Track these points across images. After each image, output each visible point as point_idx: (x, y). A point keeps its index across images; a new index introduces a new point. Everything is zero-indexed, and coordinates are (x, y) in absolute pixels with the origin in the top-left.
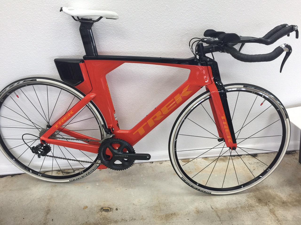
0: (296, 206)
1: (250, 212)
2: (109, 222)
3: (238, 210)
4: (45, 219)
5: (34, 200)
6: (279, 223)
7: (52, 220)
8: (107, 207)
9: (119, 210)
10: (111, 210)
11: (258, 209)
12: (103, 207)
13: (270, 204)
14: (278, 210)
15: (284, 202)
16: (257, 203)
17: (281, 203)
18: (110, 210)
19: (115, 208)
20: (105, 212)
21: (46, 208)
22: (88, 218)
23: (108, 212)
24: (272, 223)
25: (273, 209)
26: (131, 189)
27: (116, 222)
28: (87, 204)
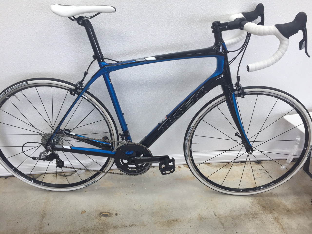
0: (301, 214)
1: (254, 220)
2: (109, 228)
3: (242, 217)
4: (41, 223)
5: (29, 203)
6: (284, 231)
7: (48, 224)
8: (106, 212)
9: (118, 215)
10: (111, 215)
11: (263, 217)
12: (102, 212)
13: (274, 212)
14: (283, 218)
15: (288, 211)
16: (262, 210)
17: (286, 211)
18: (109, 215)
19: (114, 214)
20: (104, 217)
21: (41, 212)
22: (86, 223)
23: (108, 218)
24: (277, 231)
25: (277, 217)
26: (131, 194)
27: (116, 227)
28: (85, 209)
